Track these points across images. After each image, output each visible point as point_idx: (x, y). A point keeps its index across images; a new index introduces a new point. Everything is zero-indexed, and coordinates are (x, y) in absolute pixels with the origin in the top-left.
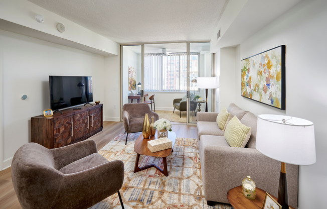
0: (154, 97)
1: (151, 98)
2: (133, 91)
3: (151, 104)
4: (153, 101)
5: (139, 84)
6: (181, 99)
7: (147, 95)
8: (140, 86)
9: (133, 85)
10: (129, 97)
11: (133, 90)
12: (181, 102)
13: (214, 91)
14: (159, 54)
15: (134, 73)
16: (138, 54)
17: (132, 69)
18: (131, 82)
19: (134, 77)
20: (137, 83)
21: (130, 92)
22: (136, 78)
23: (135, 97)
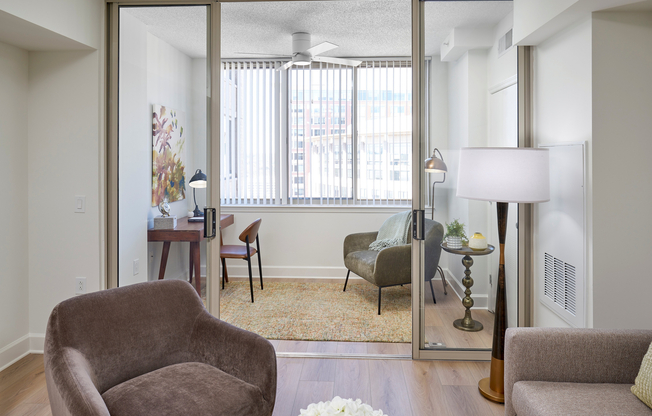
0: (261, 232)
1: (249, 235)
2: (168, 206)
3: (248, 258)
4: (253, 245)
5: (198, 177)
6: (374, 236)
7: (230, 220)
8: (201, 184)
9: (170, 182)
10: (153, 236)
11: (173, 200)
12: (374, 245)
13: (528, 211)
14: (281, 60)
15: (175, 134)
16: (193, 59)
17: (167, 115)
18: (162, 169)
19: (174, 150)
20: (188, 174)
21: (157, 213)
22: (185, 153)
23: (180, 236)
